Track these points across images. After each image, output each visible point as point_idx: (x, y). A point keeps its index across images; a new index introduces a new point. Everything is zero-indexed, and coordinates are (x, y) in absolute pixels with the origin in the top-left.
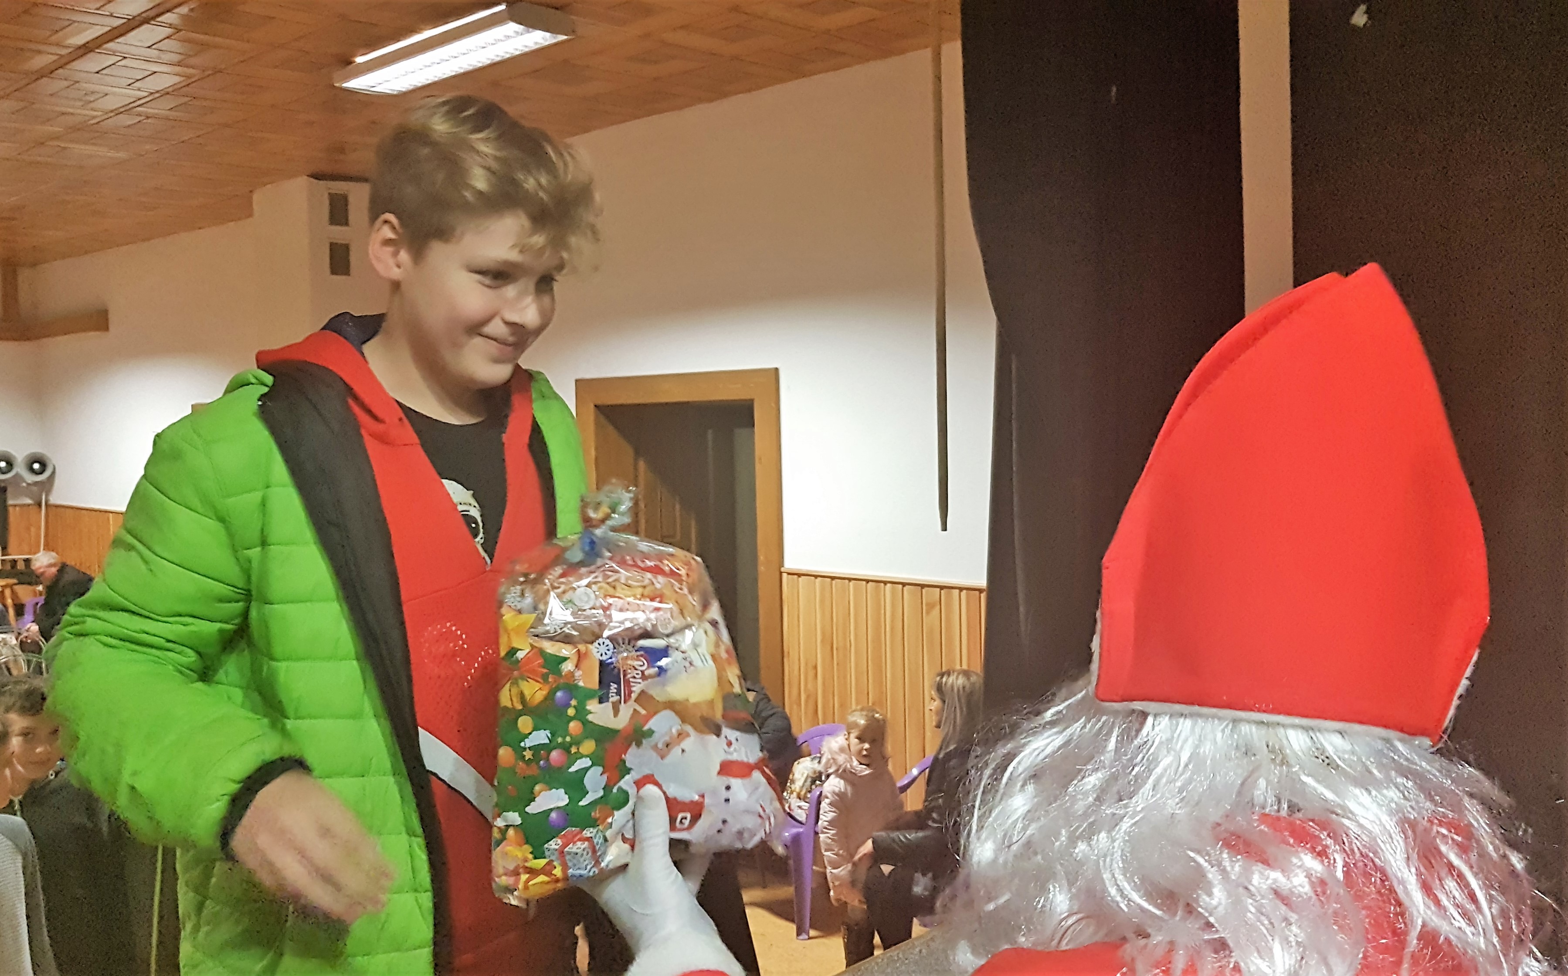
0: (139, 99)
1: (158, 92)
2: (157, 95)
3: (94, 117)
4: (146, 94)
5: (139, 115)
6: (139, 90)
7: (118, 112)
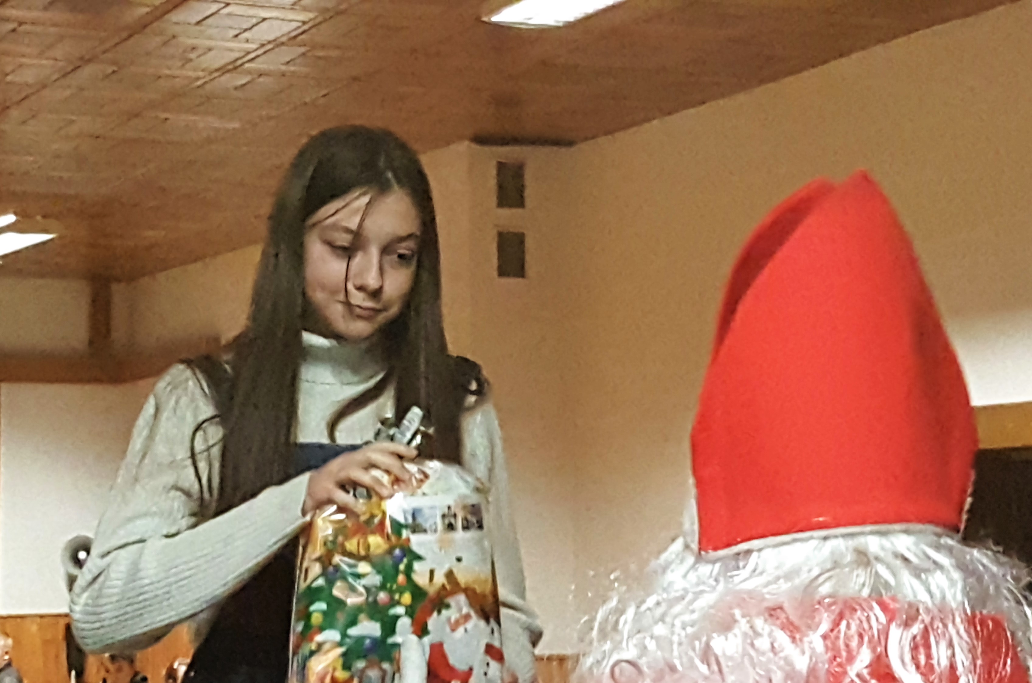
0: (248, 53)
1: (269, 42)
2: (270, 46)
3: (198, 79)
4: (254, 46)
5: (249, 72)
6: (247, 41)
7: (223, 70)
